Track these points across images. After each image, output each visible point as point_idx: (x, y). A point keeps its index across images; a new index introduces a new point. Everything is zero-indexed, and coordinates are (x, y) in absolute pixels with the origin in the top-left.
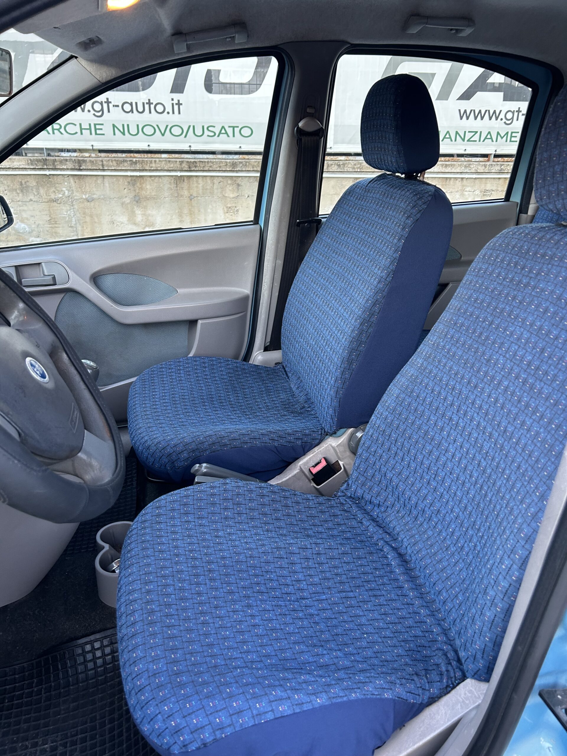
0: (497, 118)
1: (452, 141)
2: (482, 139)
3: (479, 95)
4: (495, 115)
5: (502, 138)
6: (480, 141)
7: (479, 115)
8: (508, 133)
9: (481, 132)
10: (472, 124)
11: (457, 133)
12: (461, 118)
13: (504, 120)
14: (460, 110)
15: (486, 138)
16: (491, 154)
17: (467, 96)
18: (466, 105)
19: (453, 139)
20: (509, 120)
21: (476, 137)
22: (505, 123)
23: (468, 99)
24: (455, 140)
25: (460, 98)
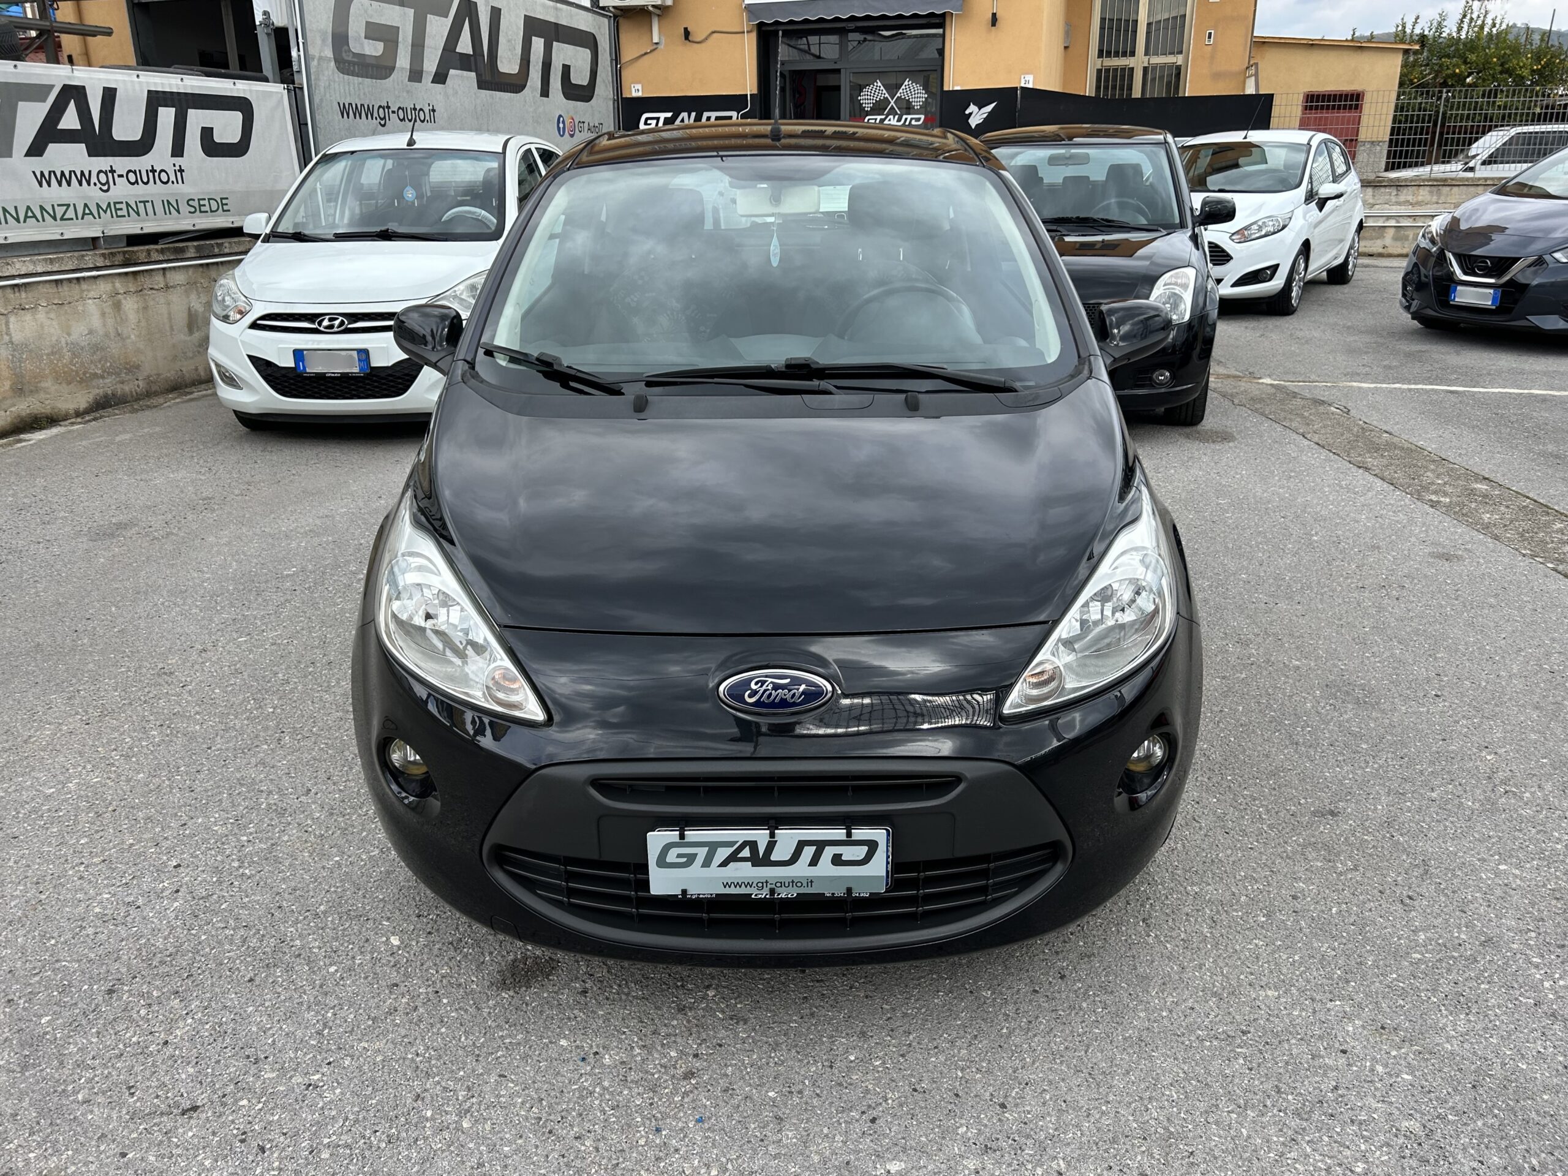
0: (89, 184)
1: (38, 221)
2: (80, 216)
3: (52, 148)
4: (84, 178)
5: (105, 212)
6: (77, 219)
7: (64, 179)
8: (109, 203)
9: (74, 205)
10: (55, 194)
11: (42, 208)
12: (41, 185)
13: (99, 185)
14: (34, 172)
15: (84, 214)
16: (99, 237)
17: (36, 149)
18: (38, 164)
19: (40, 218)
20: (104, 185)
21: (70, 214)
22: (101, 189)
23: (40, 154)
24: (44, 220)
25: (29, 154)
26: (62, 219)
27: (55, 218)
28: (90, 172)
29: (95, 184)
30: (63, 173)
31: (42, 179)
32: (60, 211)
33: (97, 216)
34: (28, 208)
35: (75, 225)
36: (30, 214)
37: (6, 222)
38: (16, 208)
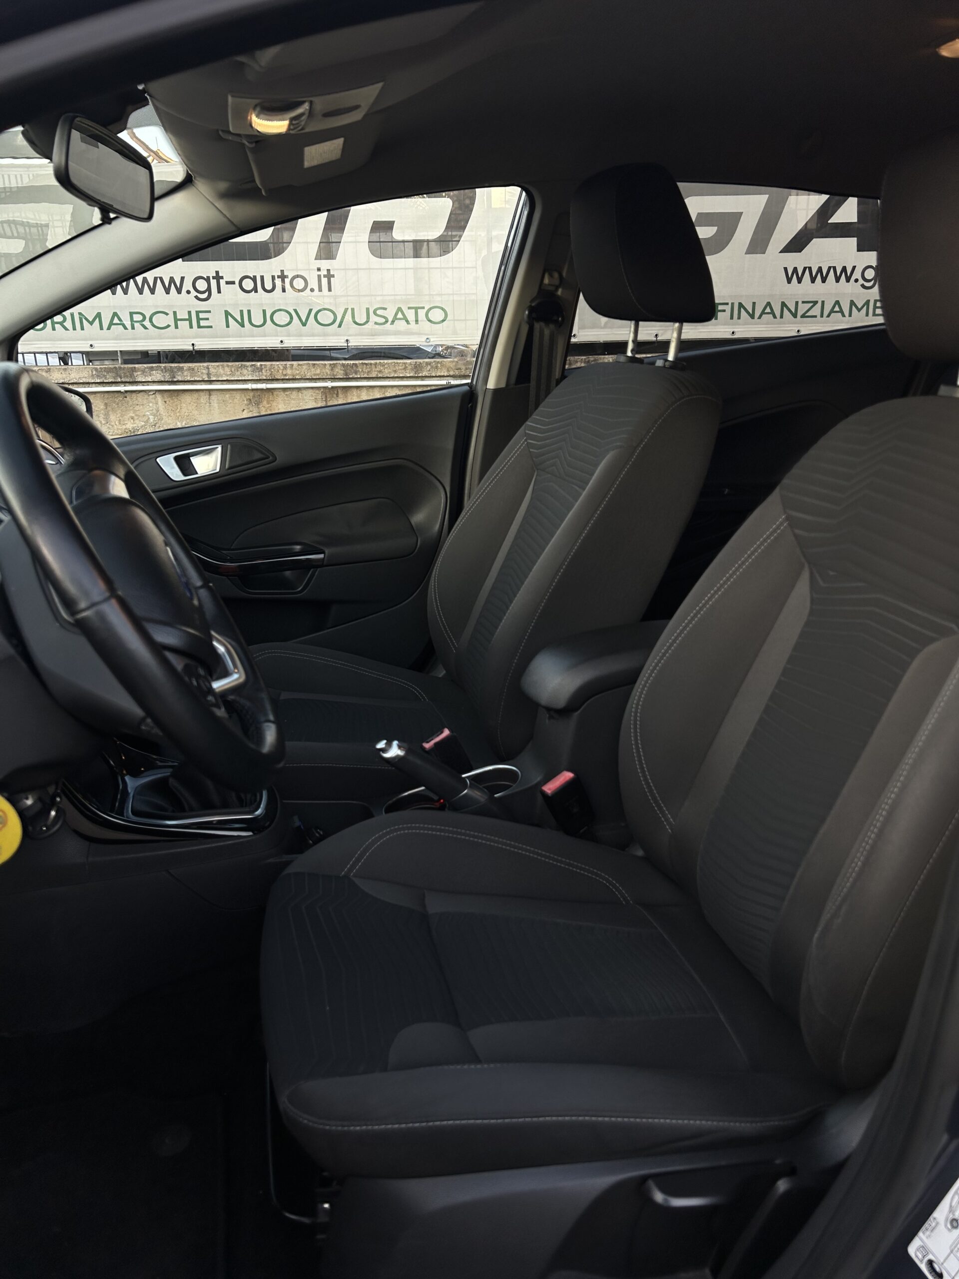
0: (848, 279)
1: (775, 317)
2: (826, 313)
3: (815, 243)
4: (844, 274)
6: (822, 316)
7: (819, 275)
9: (823, 302)
10: (807, 289)
11: (784, 305)
12: (790, 281)
13: (861, 281)
14: (786, 269)
15: (832, 311)
17: (797, 244)
18: (795, 260)
19: (778, 314)
20: (869, 281)
21: (816, 310)
23: (799, 250)
24: (782, 317)
25: (786, 250)
26: (803, 316)
27: (795, 316)
28: (854, 268)
29: (856, 281)
30: (820, 270)
31: (793, 276)
32: (802, 309)
33: (847, 314)
34: (769, 304)
35: (818, 322)
36: (768, 310)
37: (739, 318)
38: (754, 304)
